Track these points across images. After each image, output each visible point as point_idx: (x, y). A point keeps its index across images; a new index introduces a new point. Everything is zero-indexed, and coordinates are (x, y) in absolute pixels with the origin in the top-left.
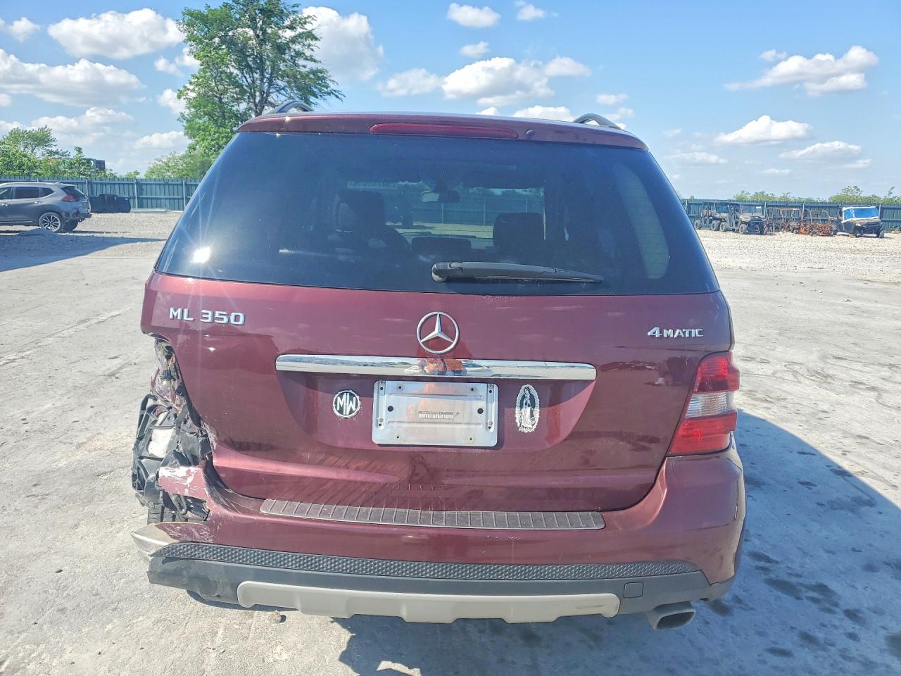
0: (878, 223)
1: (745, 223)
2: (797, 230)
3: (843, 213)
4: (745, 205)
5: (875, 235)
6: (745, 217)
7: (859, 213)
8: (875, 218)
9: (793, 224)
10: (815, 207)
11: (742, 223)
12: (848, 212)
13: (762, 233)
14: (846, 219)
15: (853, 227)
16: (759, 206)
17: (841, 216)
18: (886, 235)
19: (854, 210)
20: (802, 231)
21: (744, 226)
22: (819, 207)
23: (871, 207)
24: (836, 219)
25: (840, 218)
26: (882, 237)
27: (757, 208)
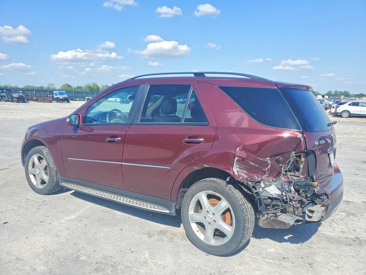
0: (67, 98)
1: (16, 98)
2: (37, 100)
3: (54, 94)
4: (14, 90)
5: (67, 102)
6: (15, 95)
7: (60, 94)
8: (66, 96)
9: (35, 98)
10: (43, 91)
11: (14, 98)
12: (56, 94)
13: (24, 102)
14: (55, 96)
15: (59, 99)
16: (20, 90)
17: (53, 95)
18: (70, 102)
19: (58, 92)
20: (40, 101)
21: (16, 99)
22: (45, 91)
23: (64, 92)
24: (51, 96)
25: (53, 96)
26: (69, 103)
27: (20, 91)
